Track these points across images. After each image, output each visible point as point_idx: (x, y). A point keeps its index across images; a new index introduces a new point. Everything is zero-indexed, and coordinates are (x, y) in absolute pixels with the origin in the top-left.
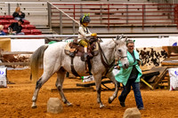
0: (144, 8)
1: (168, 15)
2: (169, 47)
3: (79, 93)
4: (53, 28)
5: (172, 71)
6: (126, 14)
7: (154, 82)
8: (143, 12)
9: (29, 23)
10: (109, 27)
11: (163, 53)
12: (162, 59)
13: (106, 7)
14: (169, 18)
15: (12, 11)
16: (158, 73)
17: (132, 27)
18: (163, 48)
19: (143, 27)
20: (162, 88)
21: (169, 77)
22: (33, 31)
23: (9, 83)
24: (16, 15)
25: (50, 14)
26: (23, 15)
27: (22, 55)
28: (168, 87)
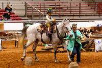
0: (80, 5)
1: (94, 9)
2: (94, 27)
3: (43, 54)
4: (28, 16)
5: (96, 41)
6: (70, 8)
7: (86, 47)
8: (80, 7)
9: (14, 14)
10: (60, 16)
11: (91, 31)
12: (90, 34)
13: (59, 4)
14: (94, 11)
15: (5, 7)
16: (88, 42)
17: (73, 16)
18: (91, 27)
19: (80, 16)
20: (91, 51)
21: (94, 44)
22: (16, 18)
23: (3, 48)
24: (7, 9)
25: (26, 8)
26: (11, 9)
27: (10, 32)
28: (94, 50)
